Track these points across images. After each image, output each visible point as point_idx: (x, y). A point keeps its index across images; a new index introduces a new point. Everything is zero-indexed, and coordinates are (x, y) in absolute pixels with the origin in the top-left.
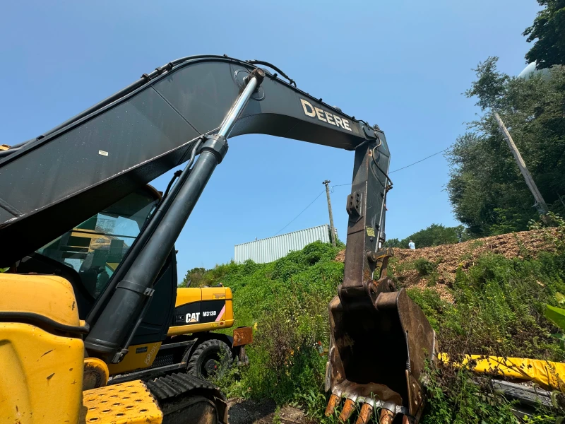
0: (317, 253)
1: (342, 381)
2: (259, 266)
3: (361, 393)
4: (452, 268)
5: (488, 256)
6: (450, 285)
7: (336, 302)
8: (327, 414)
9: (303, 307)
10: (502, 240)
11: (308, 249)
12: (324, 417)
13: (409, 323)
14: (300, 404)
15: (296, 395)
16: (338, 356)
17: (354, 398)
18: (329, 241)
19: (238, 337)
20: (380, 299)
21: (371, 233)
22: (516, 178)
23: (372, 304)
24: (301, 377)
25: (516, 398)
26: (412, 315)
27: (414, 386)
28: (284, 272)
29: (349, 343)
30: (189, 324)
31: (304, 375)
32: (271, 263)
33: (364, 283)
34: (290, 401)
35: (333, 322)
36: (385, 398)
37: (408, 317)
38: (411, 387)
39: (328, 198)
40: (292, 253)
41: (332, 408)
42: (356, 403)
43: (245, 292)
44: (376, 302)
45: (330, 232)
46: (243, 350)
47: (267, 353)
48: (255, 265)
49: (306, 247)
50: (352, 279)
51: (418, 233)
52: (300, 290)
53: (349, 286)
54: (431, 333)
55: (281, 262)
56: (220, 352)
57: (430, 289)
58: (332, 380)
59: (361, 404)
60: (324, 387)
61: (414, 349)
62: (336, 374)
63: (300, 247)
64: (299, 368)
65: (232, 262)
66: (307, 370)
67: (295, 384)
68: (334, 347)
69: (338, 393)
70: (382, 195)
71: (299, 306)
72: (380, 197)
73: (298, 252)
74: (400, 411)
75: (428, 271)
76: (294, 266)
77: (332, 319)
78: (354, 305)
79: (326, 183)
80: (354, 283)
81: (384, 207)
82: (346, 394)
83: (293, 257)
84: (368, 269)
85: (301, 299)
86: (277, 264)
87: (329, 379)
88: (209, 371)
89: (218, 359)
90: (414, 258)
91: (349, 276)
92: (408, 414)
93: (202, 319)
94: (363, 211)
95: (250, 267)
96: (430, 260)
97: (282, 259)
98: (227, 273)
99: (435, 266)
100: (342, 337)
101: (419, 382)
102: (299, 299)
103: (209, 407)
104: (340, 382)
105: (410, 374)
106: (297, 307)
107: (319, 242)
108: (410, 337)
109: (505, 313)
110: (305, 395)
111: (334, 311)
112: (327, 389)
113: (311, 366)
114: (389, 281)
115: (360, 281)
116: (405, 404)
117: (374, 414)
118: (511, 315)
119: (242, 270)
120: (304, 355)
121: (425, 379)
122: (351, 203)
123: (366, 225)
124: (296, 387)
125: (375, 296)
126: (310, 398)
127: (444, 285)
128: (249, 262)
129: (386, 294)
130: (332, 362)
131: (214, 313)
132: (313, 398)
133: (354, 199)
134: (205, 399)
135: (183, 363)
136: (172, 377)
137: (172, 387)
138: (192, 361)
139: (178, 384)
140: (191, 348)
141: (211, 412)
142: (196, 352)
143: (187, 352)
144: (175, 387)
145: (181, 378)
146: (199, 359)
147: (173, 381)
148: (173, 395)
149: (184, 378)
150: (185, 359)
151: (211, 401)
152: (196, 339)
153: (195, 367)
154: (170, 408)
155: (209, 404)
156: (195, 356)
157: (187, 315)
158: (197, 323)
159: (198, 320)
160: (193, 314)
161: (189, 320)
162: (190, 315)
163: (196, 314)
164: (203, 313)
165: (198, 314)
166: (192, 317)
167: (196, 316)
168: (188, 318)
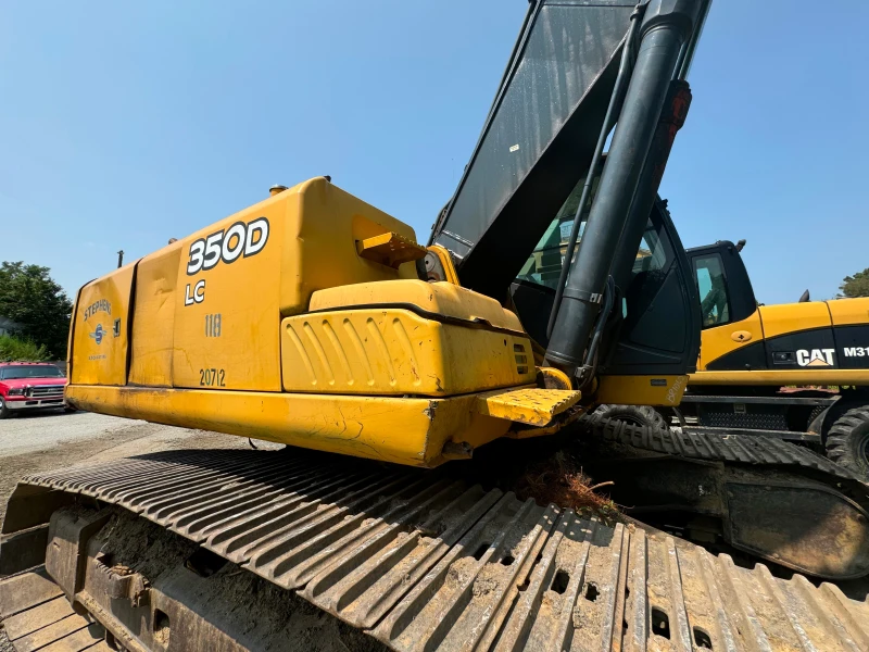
30: (807, 368)
93: (841, 361)
103: (849, 510)
134: (833, 491)
135: (811, 433)
136: (757, 440)
137: (750, 451)
138: (835, 435)
139: (764, 450)
140: (826, 411)
141: (853, 517)
142: (842, 420)
143: (815, 417)
144: (756, 452)
145: (772, 445)
146: (854, 434)
147: (757, 445)
148: (748, 460)
149: (779, 446)
150: (815, 427)
151: (849, 499)
152: (836, 398)
153: (846, 446)
154: (747, 477)
155: (845, 502)
156: (841, 428)
157: (799, 353)
158: (829, 367)
159: (830, 362)
160: (815, 352)
161: (807, 361)
162: (806, 353)
163: (824, 351)
164: (846, 349)
165: (829, 352)
166: (813, 357)
167: (824, 355)
168: (804, 358)
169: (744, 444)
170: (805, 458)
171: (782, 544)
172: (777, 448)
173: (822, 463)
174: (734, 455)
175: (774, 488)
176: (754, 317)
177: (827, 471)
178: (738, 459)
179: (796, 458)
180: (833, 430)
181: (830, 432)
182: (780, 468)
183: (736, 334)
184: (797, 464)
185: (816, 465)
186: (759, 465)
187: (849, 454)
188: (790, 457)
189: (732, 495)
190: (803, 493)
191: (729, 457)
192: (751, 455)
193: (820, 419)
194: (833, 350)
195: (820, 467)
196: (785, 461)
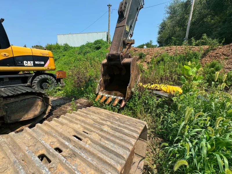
0: (100, 45)
1: (103, 90)
2: (72, 48)
3: (109, 94)
4: (151, 57)
5: (164, 53)
6: (148, 63)
7: (105, 61)
8: (96, 100)
9: (91, 66)
10: (171, 48)
11: (97, 42)
12: (95, 101)
13: (133, 71)
14: (86, 98)
15: (85, 95)
16: (103, 82)
17: (107, 95)
18: (106, 40)
19: (59, 75)
20: (124, 61)
21: (127, 29)
22: (185, 25)
23: (120, 62)
24: (87, 90)
25: (158, 94)
26: (135, 68)
27: (129, 91)
28: (84, 51)
29: (108, 78)
30: (27, 66)
31: (88, 89)
32: (78, 47)
33: (119, 52)
34: (83, 97)
35: (102, 70)
36: (118, 95)
37: (134, 68)
38: (128, 91)
39: (109, 17)
40: (89, 43)
41: (98, 99)
42: (107, 97)
43: (65, 59)
44: (122, 62)
45: (107, 36)
46: (62, 80)
47: (73, 81)
48: (69, 47)
49: (95, 41)
50: (114, 50)
51: (142, 45)
52: (91, 60)
53: (112, 53)
54: (139, 76)
55: (82, 47)
56: (49, 80)
57: (141, 64)
58: (99, 90)
59: (109, 97)
60: (96, 92)
61: (132, 80)
62: (101, 88)
63: (92, 41)
64: (87, 87)
65: (57, 44)
66: (90, 87)
67: (84, 92)
68: (102, 79)
69: (101, 94)
70: (138, 9)
71: (90, 66)
72: (136, 11)
73: (91, 43)
74: (122, 99)
75: (142, 57)
76: (89, 49)
77: (102, 68)
78: (113, 63)
79: (109, 6)
80: (114, 52)
81: (137, 18)
82: (104, 94)
83: (88, 45)
84: (122, 47)
85: (91, 64)
86: (81, 47)
87: (98, 90)
88: (44, 87)
89: (48, 83)
90: (139, 52)
91: (112, 49)
92: (124, 99)
93: (35, 65)
94: (126, 14)
95: (66, 48)
96: (144, 53)
97: (83, 45)
98: (54, 49)
99: (145, 55)
100: (105, 76)
101: (131, 90)
102: (90, 63)
103: (39, 100)
104: (102, 91)
105: (129, 88)
106: (89, 66)
107: (102, 40)
108: (132, 76)
109: (162, 72)
110: (88, 95)
111: (104, 65)
112: (97, 93)
113: (92, 86)
114: (129, 54)
115: (118, 51)
116: (124, 97)
117: (112, 100)
118: (163, 73)
119: (63, 48)
120: (89, 82)
121: (133, 90)
122: (121, 8)
123: (126, 23)
124: (85, 93)
125: (123, 59)
126: (90, 96)
127: (146, 63)
128: (66, 45)
129: (127, 59)
130: (100, 84)
131: (43, 63)
132: (91, 96)
133: (124, 5)
134: (36, 96)
135: (28, 84)
136: (14, 88)
137: (12, 91)
138: (34, 83)
139: (17, 90)
140: (32, 78)
141: (40, 101)
142: (35, 79)
143: (29, 79)
144: (15, 91)
145: (19, 88)
146: (38, 82)
147: (14, 89)
148: (12, 95)
149: (21, 88)
150: (29, 82)
151: (39, 97)
152: (34, 74)
153: (36, 85)
154: (12, 100)
155: (39, 98)
156: (35, 81)
157: (25, 62)
158: (32, 66)
159: (32, 65)
160: (29, 62)
161: (27, 64)
162: (26, 62)
163: (31, 62)
164: (36, 62)
165: (32, 62)
166: (28, 63)
167: (31, 63)
168: (26, 63)
169: (10, 90)
170: (29, 90)
171: (24, 115)
172: (21, 89)
173: (33, 90)
174: (6, 94)
175: (21, 101)
176: (10, 48)
177: (35, 92)
178: (8, 95)
179: (27, 90)
180: (33, 82)
181: (33, 83)
182: (23, 94)
183: (3, 54)
184: (27, 92)
185: (32, 91)
186: (16, 95)
187: (37, 87)
188: (25, 91)
189: (7, 107)
190: (29, 99)
191: (4, 95)
192: (13, 93)
193: (30, 80)
194: (33, 62)
195: (33, 91)
196: (24, 92)
